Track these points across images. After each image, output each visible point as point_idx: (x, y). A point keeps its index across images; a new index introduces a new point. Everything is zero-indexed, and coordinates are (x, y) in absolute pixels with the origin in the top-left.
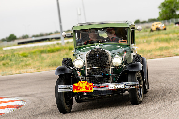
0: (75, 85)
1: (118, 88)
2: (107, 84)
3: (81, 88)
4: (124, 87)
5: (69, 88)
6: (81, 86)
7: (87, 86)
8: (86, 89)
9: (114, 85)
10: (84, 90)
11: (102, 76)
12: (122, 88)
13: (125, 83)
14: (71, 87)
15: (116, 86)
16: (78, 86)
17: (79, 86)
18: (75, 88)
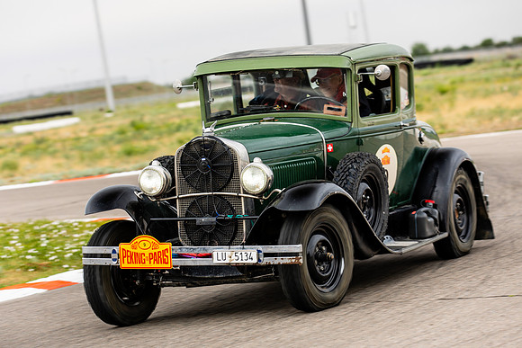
0: (123, 246)
1: (239, 261)
2: (210, 249)
3: (138, 258)
4: (255, 261)
5: (108, 256)
6: (139, 251)
7: (156, 251)
8: (152, 261)
9: (228, 253)
10: (147, 262)
11: (214, 219)
12: (249, 261)
13: (260, 247)
14: (114, 251)
15: (233, 257)
16: (132, 250)
17: (134, 251)
18: (124, 257)
